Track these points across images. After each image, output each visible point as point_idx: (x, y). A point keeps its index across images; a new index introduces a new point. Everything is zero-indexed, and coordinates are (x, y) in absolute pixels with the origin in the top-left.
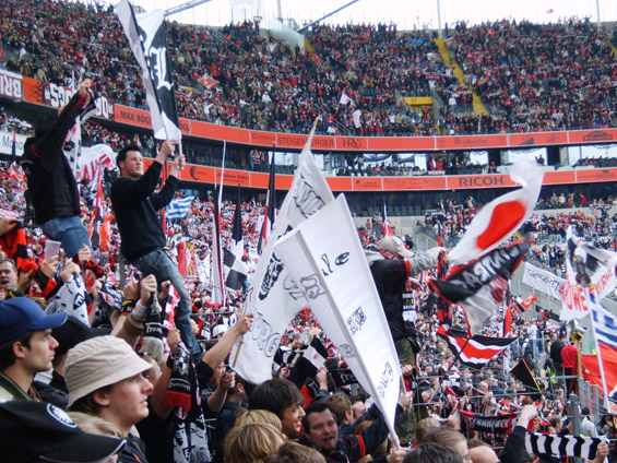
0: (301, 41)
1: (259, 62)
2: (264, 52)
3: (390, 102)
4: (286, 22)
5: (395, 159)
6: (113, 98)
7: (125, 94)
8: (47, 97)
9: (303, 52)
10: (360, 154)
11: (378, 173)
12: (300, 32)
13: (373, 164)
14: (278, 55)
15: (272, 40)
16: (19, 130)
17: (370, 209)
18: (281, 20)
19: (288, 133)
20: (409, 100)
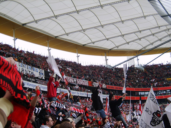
0: (143, 69)
1: (135, 74)
2: (136, 72)
3: (164, 80)
4: (140, 65)
5: (166, 91)
6: (106, 84)
7: (108, 83)
8: (93, 85)
9: (144, 71)
10: (158, 91)
11: (163, 95)
12: (143, 67)
13: (161, 93)
14: (139, 72)
15: (137, 69)
16: (88, 92)
17: (162, 103)
18: (139, 65)
19: (143, 88)
20: (167, 79)
